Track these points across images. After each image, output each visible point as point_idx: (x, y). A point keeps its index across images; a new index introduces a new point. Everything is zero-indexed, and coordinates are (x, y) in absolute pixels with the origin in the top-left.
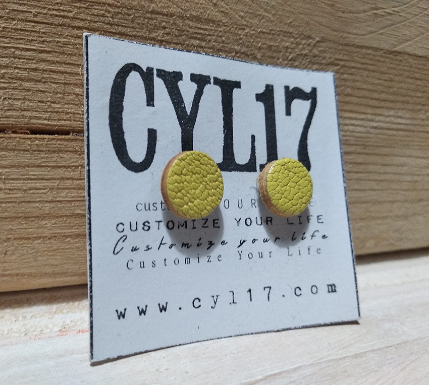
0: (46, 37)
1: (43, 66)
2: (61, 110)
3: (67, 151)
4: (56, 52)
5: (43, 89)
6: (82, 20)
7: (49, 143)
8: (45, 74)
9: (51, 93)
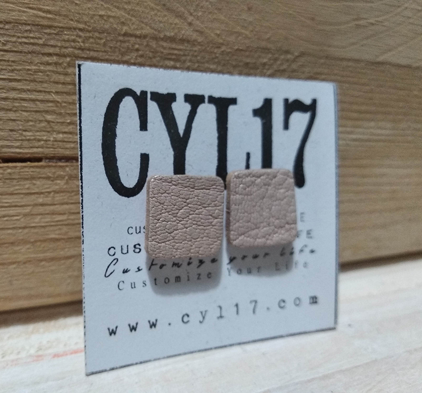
0: (15, 65)
1: (13, 95)
2: (32, 138)
3: (40, 178)
4: (26, 80)
5: (15, 118)
6: (52, 46)
7: (22, 170)
8: (16, 103)
9: (22, 121)
